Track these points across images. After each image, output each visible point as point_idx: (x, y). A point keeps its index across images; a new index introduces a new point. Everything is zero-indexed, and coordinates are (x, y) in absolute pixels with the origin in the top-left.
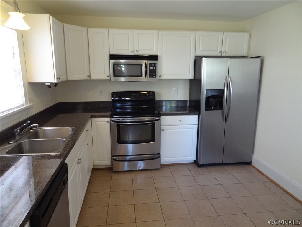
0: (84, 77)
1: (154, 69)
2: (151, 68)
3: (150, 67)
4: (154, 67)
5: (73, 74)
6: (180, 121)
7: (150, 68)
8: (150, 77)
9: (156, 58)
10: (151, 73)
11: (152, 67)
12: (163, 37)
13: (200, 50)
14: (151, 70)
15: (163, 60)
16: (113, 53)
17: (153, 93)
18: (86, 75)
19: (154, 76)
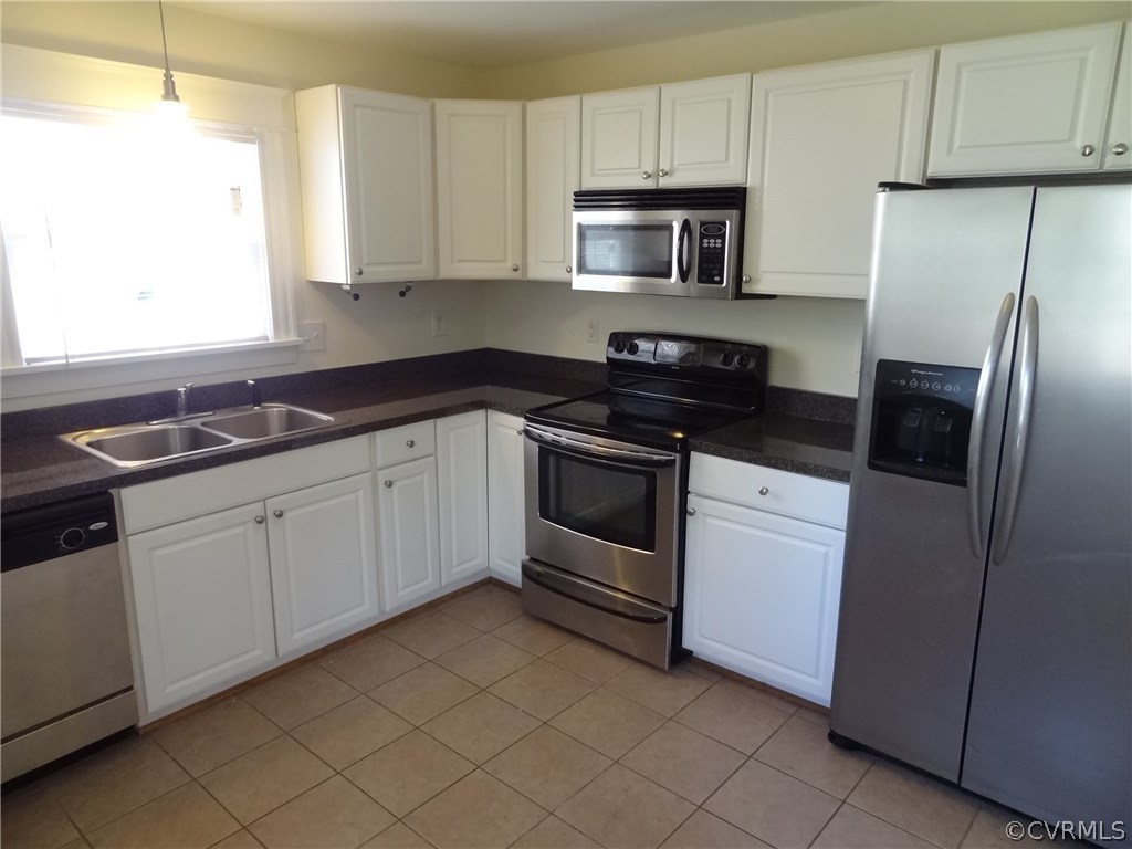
0: (499, 271)
1: (719, 245)
2: (706, 241)
3: (702, 236)
4: (715, 237)
5: (459, 261)
6: (765, 494)
7: (701, 243)
8: (700, 281)
9: (733, 198)
10: (705, 265)
11: (708, 237)
12: (771, 98)
13: (957, 143)
14: (706, 251)
15: (765, 207)
16: (591, 184)
17: (761, 354)
18: (510, 264)
19: (717, 279)
